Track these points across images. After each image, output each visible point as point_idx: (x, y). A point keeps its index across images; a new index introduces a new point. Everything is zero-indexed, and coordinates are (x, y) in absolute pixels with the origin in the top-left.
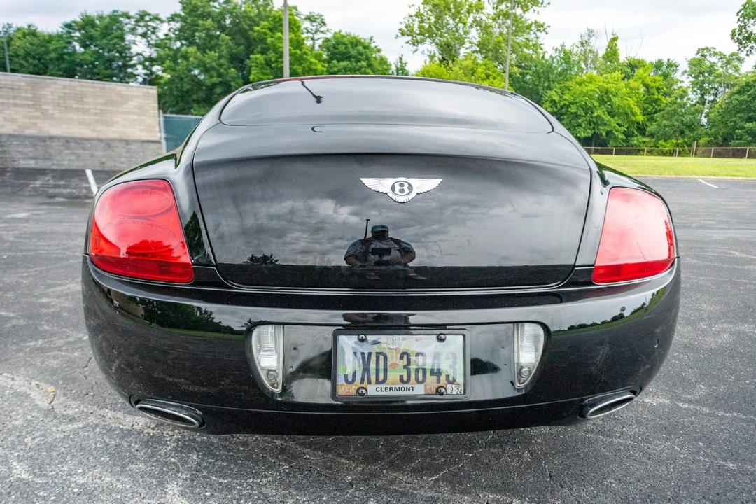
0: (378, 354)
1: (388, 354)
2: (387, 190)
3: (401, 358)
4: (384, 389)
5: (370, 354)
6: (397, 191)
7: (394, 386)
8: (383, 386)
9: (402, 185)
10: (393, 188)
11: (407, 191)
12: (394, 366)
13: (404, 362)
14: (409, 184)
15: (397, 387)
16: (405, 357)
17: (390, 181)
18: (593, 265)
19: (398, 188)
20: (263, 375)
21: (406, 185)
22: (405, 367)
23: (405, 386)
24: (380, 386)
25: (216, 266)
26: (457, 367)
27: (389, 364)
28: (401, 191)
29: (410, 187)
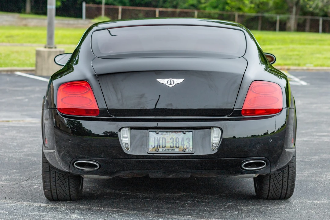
0: (163, 138)
1: (166, 138)
2: (166, 83)
3: (171, 139)
4: (165, 150)
5: (160, 138)
6: (169, 83)
7: (168, 149)
8: (165, 149)
9: (171, 81)
10: (168, 82)
11: (172, 83)
12: (168, 142)
13: (172, 141)
14: (173, 81)
15: (169, 149)
16: (172, 139)
17: (167, 80)
18: (242, 109)
19: (169, 82)
20: (124, 144)
21: (172, 81)
22: (172, 143)
23: (172, 149)
24: (163, 149)
25: (108, 109)
26: (190, 143)
27: (166, 141)
28: (171, 83)
29: (174, 82)
